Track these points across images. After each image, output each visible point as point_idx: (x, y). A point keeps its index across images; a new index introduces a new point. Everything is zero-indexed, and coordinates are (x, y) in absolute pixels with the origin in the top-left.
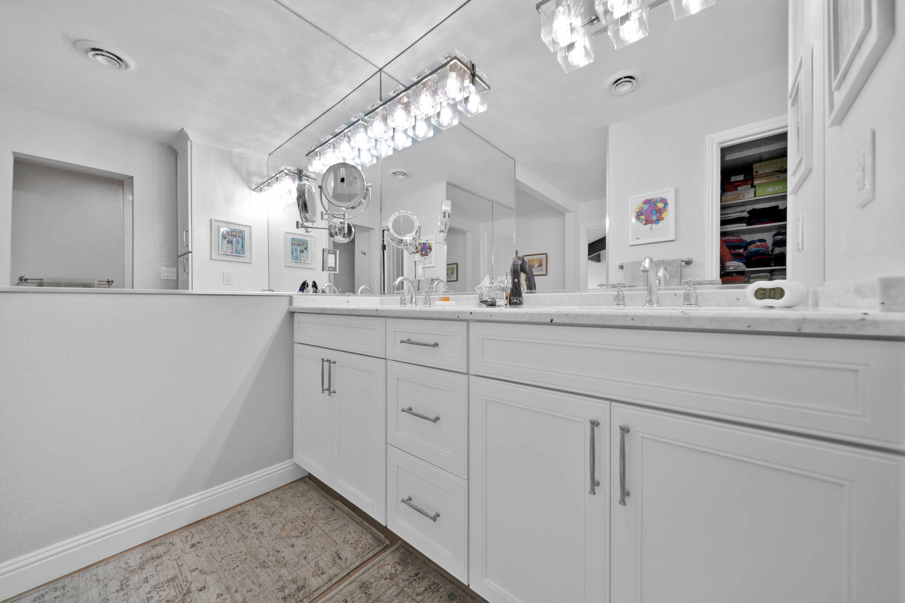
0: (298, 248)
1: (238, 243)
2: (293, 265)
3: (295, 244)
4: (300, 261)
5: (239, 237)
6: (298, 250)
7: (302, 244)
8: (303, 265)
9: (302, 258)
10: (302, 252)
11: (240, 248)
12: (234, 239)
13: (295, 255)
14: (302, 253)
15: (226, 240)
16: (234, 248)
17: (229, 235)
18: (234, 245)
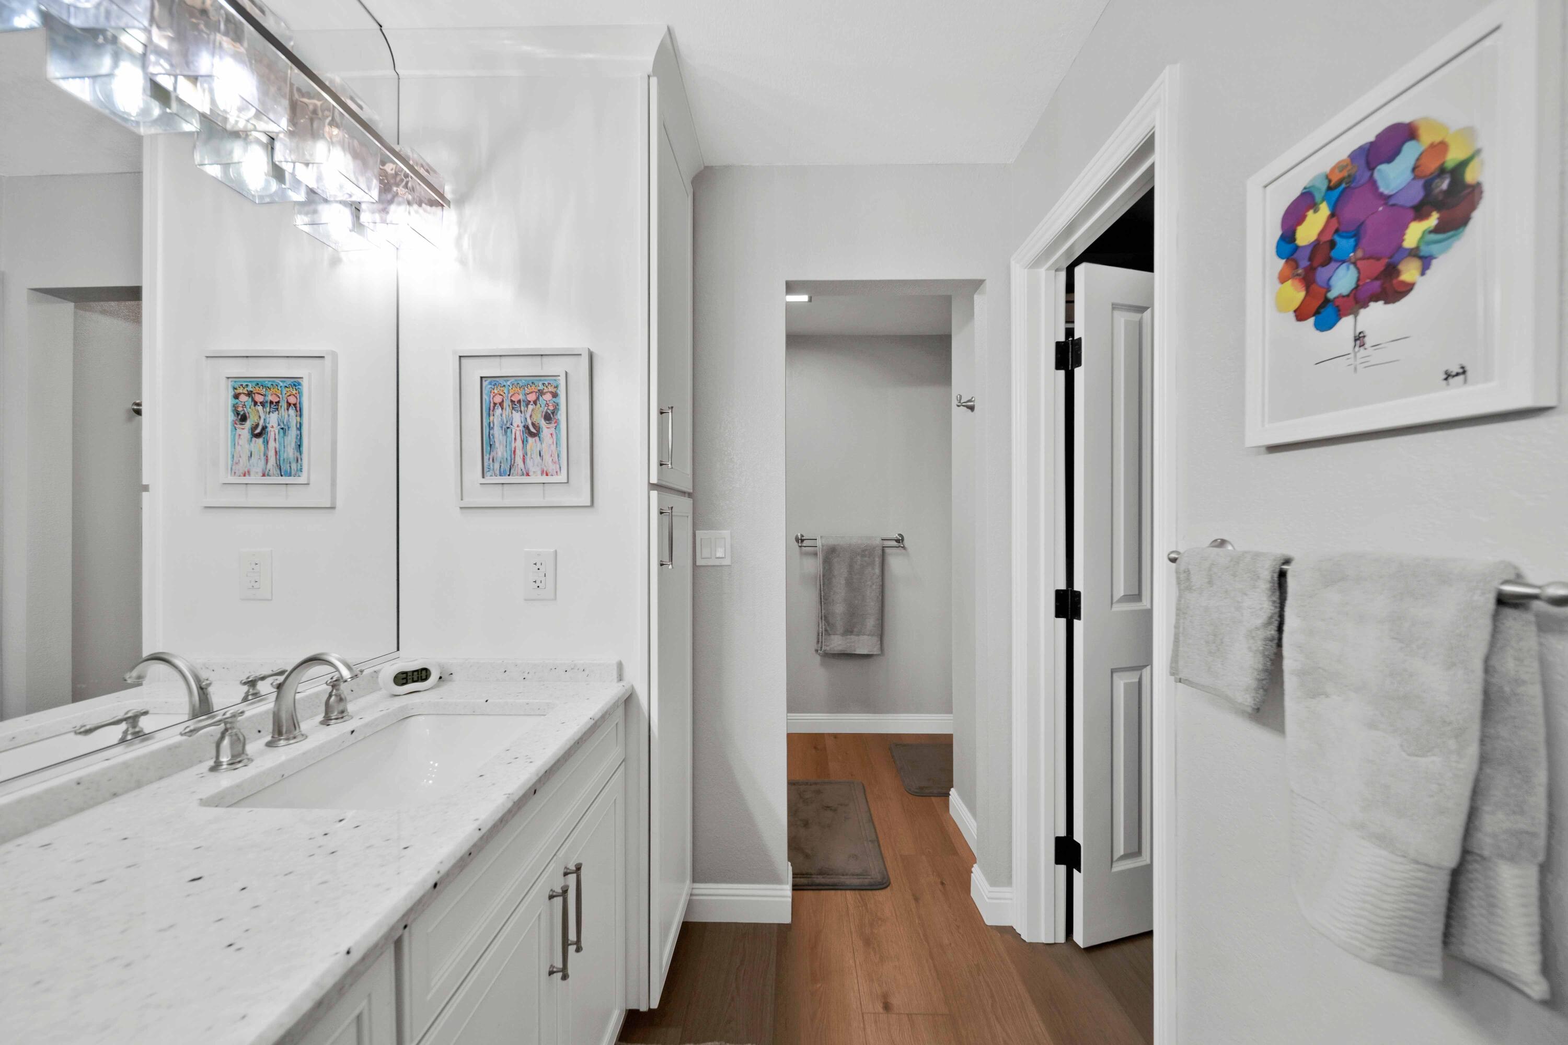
0: (517, 418)
1: (285, 433)
2: (493, 497)
3: (501, 404)
4: (525, 479)
5: (289, 404)
6: (514, 428)
7: (532, 397)
8: (533, 497)
9: (533, 464)
10: (532, 435)
11: (290, 452)
12: (273, 419)
13: (500, 451)
14: (531, 440)
15: (248, 424)
16: (271, 454)
17: (256, 403)
18: (272, 444)
